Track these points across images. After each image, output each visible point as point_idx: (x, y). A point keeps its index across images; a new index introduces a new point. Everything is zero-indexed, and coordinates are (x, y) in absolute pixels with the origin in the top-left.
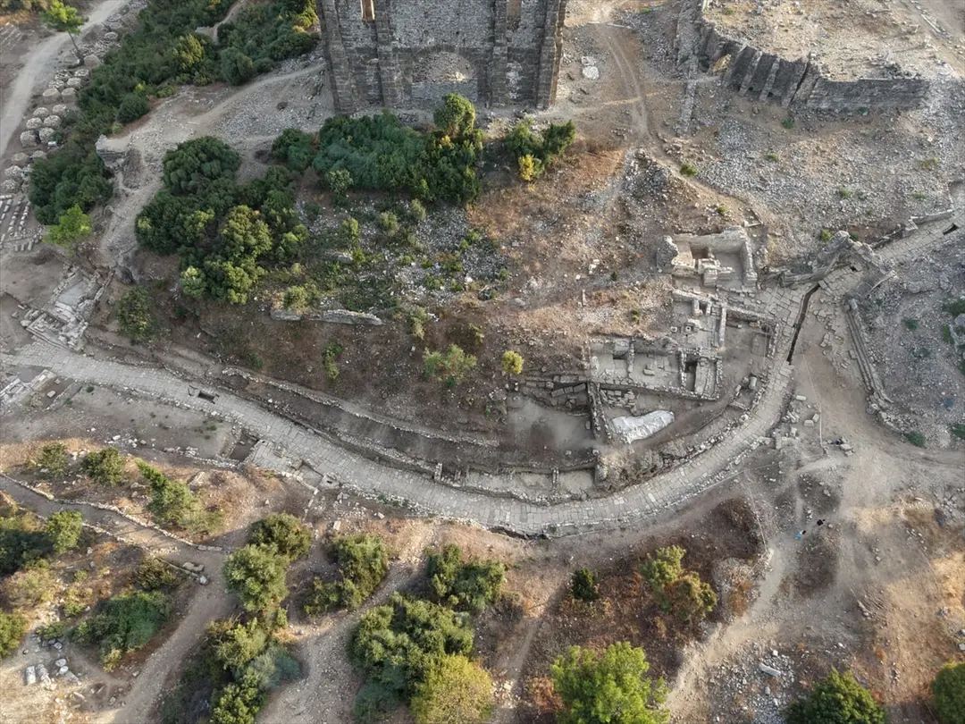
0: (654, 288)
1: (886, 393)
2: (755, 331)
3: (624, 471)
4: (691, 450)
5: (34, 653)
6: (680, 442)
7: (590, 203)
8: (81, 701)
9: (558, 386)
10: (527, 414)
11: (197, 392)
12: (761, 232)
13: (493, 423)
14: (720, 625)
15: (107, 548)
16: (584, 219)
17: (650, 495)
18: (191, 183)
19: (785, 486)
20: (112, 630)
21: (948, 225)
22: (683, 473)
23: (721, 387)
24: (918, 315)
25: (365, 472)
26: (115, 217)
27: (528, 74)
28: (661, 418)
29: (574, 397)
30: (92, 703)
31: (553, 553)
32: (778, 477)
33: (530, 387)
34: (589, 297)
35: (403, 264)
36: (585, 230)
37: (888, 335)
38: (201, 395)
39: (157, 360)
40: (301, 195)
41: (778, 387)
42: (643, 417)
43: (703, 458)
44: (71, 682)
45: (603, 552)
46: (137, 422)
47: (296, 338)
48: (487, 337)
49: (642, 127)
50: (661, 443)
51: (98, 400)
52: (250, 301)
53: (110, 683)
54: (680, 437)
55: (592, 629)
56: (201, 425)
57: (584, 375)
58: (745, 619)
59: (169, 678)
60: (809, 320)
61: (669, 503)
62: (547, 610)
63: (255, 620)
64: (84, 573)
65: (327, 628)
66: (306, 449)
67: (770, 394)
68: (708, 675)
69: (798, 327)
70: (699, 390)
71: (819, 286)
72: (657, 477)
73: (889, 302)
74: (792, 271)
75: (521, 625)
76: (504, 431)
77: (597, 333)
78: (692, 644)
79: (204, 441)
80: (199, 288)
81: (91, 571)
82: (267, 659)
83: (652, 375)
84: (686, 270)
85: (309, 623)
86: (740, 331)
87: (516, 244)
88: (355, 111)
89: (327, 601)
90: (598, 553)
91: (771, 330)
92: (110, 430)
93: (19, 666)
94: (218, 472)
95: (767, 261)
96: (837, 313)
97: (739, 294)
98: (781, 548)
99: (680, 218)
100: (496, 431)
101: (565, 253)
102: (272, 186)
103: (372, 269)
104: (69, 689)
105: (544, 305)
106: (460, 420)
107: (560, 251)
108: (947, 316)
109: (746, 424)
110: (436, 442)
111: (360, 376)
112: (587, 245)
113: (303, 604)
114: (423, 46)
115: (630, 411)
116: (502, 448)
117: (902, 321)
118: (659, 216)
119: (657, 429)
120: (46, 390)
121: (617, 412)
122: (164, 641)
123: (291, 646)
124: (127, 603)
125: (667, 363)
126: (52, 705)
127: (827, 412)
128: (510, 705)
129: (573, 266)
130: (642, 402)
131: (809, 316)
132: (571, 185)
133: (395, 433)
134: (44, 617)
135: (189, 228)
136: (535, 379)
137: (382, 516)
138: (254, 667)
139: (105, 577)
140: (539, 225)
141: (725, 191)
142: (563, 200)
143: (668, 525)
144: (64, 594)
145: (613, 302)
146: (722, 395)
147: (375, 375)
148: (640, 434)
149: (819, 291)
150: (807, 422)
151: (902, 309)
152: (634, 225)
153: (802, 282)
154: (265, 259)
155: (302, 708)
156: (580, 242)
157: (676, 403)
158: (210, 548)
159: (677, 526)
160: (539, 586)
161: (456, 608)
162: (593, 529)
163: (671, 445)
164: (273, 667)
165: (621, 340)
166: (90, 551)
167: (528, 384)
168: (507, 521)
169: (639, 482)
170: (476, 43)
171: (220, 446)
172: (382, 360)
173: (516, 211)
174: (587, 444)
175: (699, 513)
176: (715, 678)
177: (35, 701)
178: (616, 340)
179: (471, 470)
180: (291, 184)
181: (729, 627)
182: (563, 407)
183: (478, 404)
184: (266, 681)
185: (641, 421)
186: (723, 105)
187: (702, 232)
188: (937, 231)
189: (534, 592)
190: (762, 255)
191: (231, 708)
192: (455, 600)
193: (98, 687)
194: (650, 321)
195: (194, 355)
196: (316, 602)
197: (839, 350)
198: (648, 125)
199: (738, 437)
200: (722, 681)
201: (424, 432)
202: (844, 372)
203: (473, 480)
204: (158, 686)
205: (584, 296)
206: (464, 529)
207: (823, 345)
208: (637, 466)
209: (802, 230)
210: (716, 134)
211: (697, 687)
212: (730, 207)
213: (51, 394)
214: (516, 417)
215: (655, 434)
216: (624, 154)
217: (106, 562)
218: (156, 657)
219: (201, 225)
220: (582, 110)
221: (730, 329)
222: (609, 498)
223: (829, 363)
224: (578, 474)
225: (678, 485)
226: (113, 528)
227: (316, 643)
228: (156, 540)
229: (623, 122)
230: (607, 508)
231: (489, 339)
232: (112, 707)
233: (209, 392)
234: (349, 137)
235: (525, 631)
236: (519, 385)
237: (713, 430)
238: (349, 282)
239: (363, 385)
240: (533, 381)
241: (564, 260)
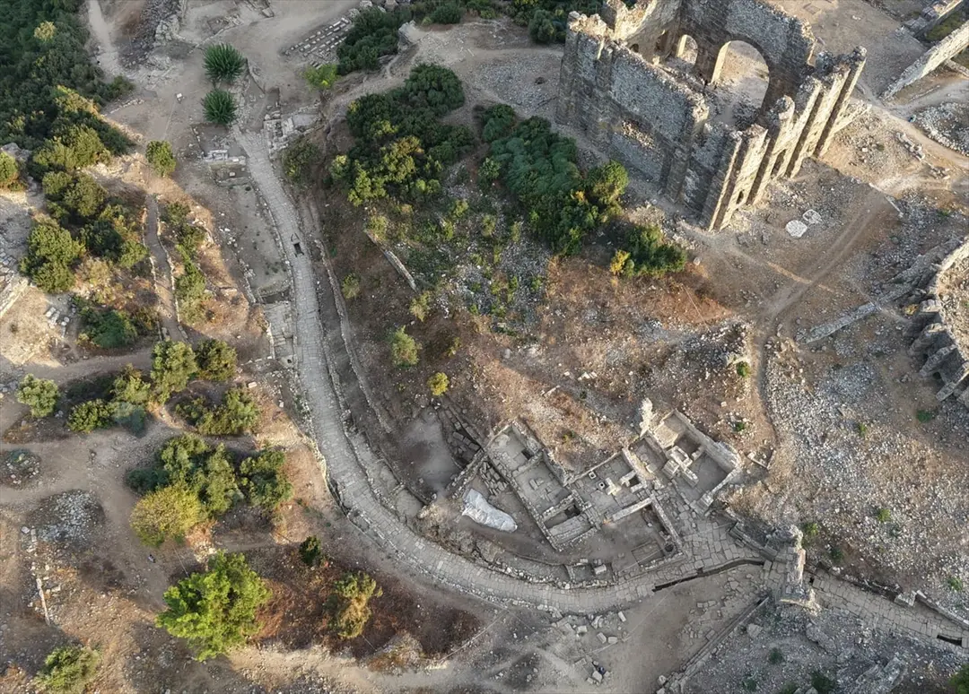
0: (612, 433)
1: (687, 682)
2: (658, 539)
3: (438, 527)
4: (498, 563)
5: (61, 303)
6: (497, 551)
7: (646, 329)
8: (54, 346)
9: (462, 431)
10: (428, 431)
11: (295, 242)
12: (758, 474)
13: (401, 417)
14: (354, 660)
15: (146, 284)
16: (626, 337)
17: (441, 563)
18: (415, 98)
19: (516, 647)
20: (96, 325)
21: (956, 635)
22: (479, 573)
23: (572, 547)
24: (789, 658)
25: (316, 376)
26: (361, 86)
27: (703, 190)
28: (506, 523)
29: (464, 450)
30: (57, 351)
31: (336, 525)
32: (520, 638)
33: (447, 416)
34: (555, 394)
35: (473, 261)
36: (617, 347)
37: (749, 647)
38: (297, 246)
39: (297, 201)
40: (468, 160)
41: (622, 593)
42: (495, 510)
43: (505, 579)
44: (60, 333)
45: (359, 554)
46: (247, 230)
47: (364, 255)
48: (457, 355)
49: (775, 307)
50: (483, 536)
51: (245, 199)
52: (362, 206)
53: (73, 350)
54: (502, 548)
55: (293, 581)
56: (273, 262)
57: (483, 441)
58: (371, 675)
59: (95, 374)
60: (716, 580)
61: (445, 579)
62: (287, 545)
63: (149, 385)
64: (121, 286)
65: (177, 427)
66: (307, 331)
67: (609, 593)
68: (310, 672)
69: (701, 573)
70: (554, 531)
71: (763, 564)
72: (461, 558)
73: (785, 625)
74: (746, 528)
75: (262, 536)
76: (401, 428)
77: (524, 421)
78: (325, 649)
79: (263, 273)
80: (339, 174)
81: (126, 288)
82: (131, 408)
83: (533, 488)
84: (656, 444)
85: (171, 415)
86: (647, 529)
87: (558, 313)
88: (566, 124)
89: (190, 413)
90: (356, 552)
91: (672, 553)
92: (230, 223)
93: (51, 303)
94: (243, 297)
95: (731, 500)
96: (747, 597)
97: (685, 504)
98: (455, 673)
99: (697, 401)
100: (398, 422)
101: (581, 351)
102: (450, 139)
103: (453, 248)
104: (56, 335)
105: (518, 370)
106: (386, 394)
107: (579, 345)
108: (808, 681)
109: (563, 592)
110: (361, 394)
111: (370, 312)
112: (604, 358)
113: (179, 403)
114: (629, 110)
115: (489, 497)
116: (389, 437)
117: (775, 649)
118: (683, 384)
119: (493, 525)
120: (232, 169)
121: (481, 488)
122: (112, 355)
123: (151, 417)
124: (118, 319)
125: (556, 492)
126: (43, 334)
127: (628, 646)
128: (199, 559)
129: (575, 364)
130: (506, 500)
131: (721, 576)
132: (650, 305)
133: (348, 366)
134: (83, 290)
135: (372, 129)
136: (455, 413)
137: (282, 405)
138: (121, 405)
139: (128, 298)
140: (591, 314)
141: (772, 416)
142: (630, 310)
143: (417, 585)
144: (102, 287)
145: (567, 412)
146: (566, 552)
147: (378, 319)
148: (477, 516)
149: (758, 567)
150: (601, 635)
151: (787, 641)
152: (655, 374)
153: (752, 548)
154: (392, 187)
155: (120, 449)
156: (601, 352)
157: (528, 524)
158: (184, 332)
159: (421, 592)
160: (303, 531)
161: (241, 487)
162: (376, 538)
163: (489, 545)
164: (128, 414)
165: (536, 442)
166: (137, 278)
167: (448, 412)
168: (347, 485)
169: (445, 548)
170: (669, 134)
171: (268, 285)
172: (391, 314)
173: (587, 289)
174: (438, 487)
175: (444, 601)
176: (310, 678)
177: (39, 325)
178: (532, 439)
179: (364, 434)
180: (467, 147)
181: (356, 667)
182: (452, 447)
183: (405, 395)
184: (117, 416)
185: (490, 510)
186: (879, 349)
187: (701, 427)
188: (936, 628)
189: (294, 530)
190: (732, 492)
191: (89, 410)
192: (245, 481)
193: (67, 346)
194: (575, 450)
195: (316, 216)
196: (185, 408)
197: (707, 621)
198: (783, 310)
199: (546, 593)
200: (311, 683)
201: (361, 380)
202: (684, 639)
203: (357, 441)
204: (87, 373)
205: (553, 390)
206: (312, 459)
207: (700, 605)
208: (448, 533)
209: (797, 506)
210: (837, 367)
211: (295, 669)
212: (757, 431)
213: (232, 174)
214: (419, 426)
215: (486, 526)
216: (729, 316)
217: (136, 291)
218: (100, 359)
219: (380, 132)
220: (738, 253)
221: (639, 519)
222: (417, 537)
223: (685, 621)
224: (416, 501)
225: (466, 576)
226: (160, 277)
227: (163, 429)
228: (169, 303)
229: (762, 290)
230: (407, 541)
231: (457, 359)
232: (61, 362)
233: (302, 247)
234: (528, 142)
235: (260, 540)
236: (440, 407)
237: (533, 569)
238: (430, 244)
239: (365, 319)
240: (452, 413)
241: (573, 353)
